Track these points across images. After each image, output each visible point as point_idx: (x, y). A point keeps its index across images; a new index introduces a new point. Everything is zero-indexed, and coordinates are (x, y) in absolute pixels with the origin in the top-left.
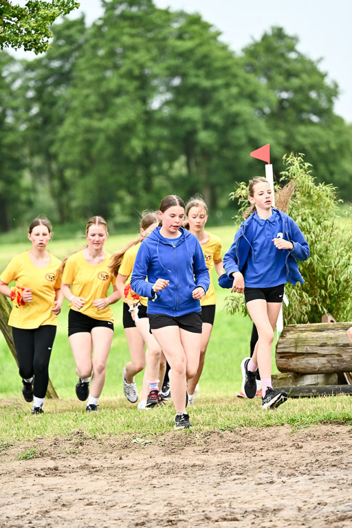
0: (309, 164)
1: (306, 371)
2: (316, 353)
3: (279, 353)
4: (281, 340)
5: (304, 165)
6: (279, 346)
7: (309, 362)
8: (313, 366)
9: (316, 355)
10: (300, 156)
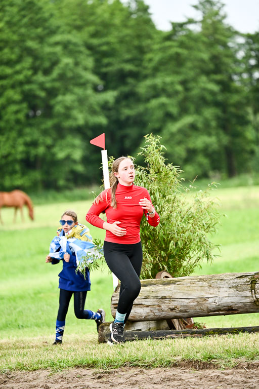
0: (164, 147)
1: (135, 319)
2: (142, 304)
3: (113, 304)
4: (115, 294)
5: (160, 147)
6: (113, 299)
7: (136, 311)
8: (140, 315)
9: (141, 306)
10: (158, 138)
